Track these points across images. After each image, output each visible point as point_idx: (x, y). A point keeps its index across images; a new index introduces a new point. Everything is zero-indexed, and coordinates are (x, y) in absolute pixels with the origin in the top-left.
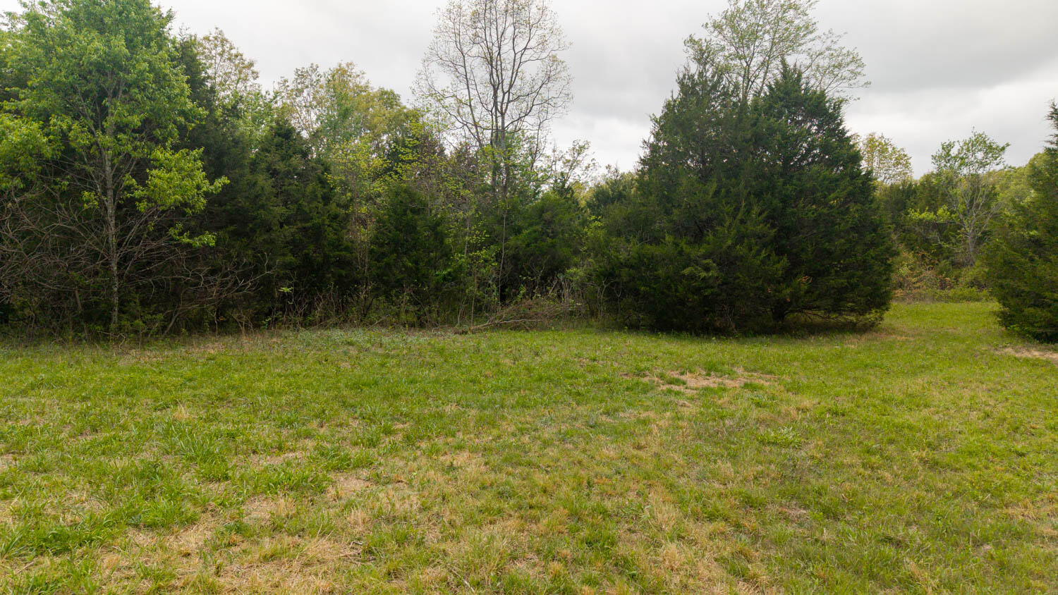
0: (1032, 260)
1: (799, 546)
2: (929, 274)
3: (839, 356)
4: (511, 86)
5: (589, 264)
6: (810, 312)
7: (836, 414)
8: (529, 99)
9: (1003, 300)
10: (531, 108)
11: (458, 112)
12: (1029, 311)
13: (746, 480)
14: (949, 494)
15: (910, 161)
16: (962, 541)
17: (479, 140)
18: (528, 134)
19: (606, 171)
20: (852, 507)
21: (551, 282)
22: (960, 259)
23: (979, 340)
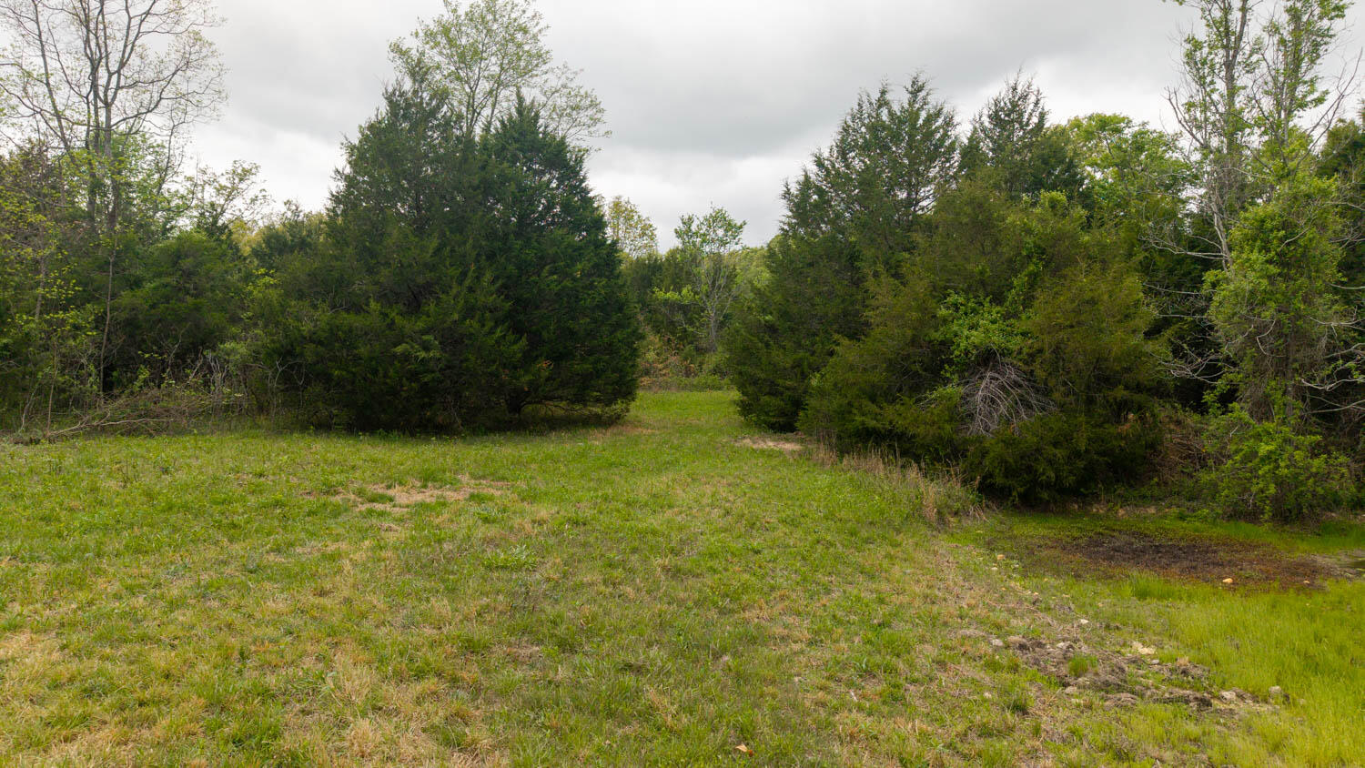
0: (767, 345)
1: (529, 692)
2: (673, 360)
3: (583, 455)
4: (122, 64)
5: (256, 337)
6: (551, 403)
7: (576, 523)
8: (155, 88)
9: (741, 387)
10: (158, 102)
11: (25, 89)
12: (765, 399)
13: (467, 618)
14: (690, 604)
15: (655, 232)
16: (703, 655)
17: (63, 139)
18: (152, 140)
19: (283, 209)
20: (590, 634)
21: (193, 361)
22: (703, 344)
23: (721, 432)
